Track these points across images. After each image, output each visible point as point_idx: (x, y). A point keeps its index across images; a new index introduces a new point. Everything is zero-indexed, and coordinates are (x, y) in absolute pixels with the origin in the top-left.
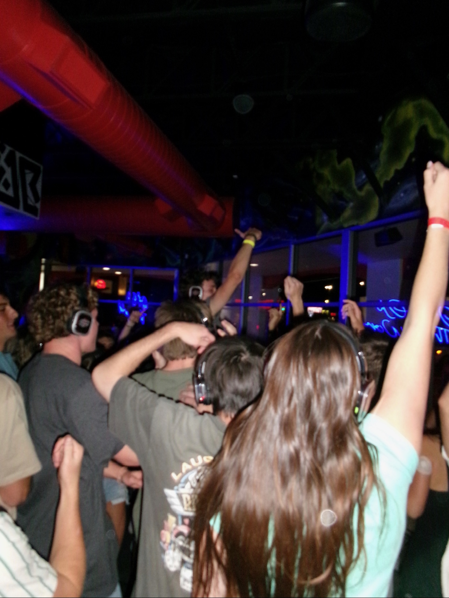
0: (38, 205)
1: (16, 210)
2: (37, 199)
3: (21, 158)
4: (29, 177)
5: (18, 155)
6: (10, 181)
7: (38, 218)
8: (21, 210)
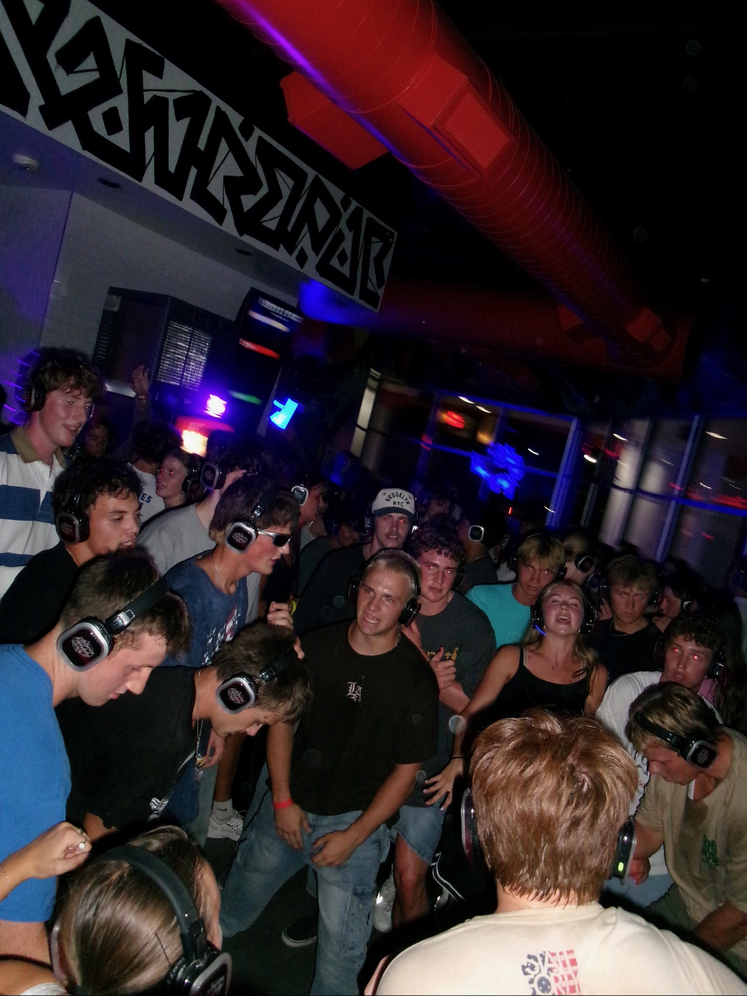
0: (381, 292)
1: (349, 296)
2: (380, 284)
3: (369, 220)
4: (376, 247)
5: (366, 214)
6: (349, 253)
7: (377, 311)
8: (356, 297)
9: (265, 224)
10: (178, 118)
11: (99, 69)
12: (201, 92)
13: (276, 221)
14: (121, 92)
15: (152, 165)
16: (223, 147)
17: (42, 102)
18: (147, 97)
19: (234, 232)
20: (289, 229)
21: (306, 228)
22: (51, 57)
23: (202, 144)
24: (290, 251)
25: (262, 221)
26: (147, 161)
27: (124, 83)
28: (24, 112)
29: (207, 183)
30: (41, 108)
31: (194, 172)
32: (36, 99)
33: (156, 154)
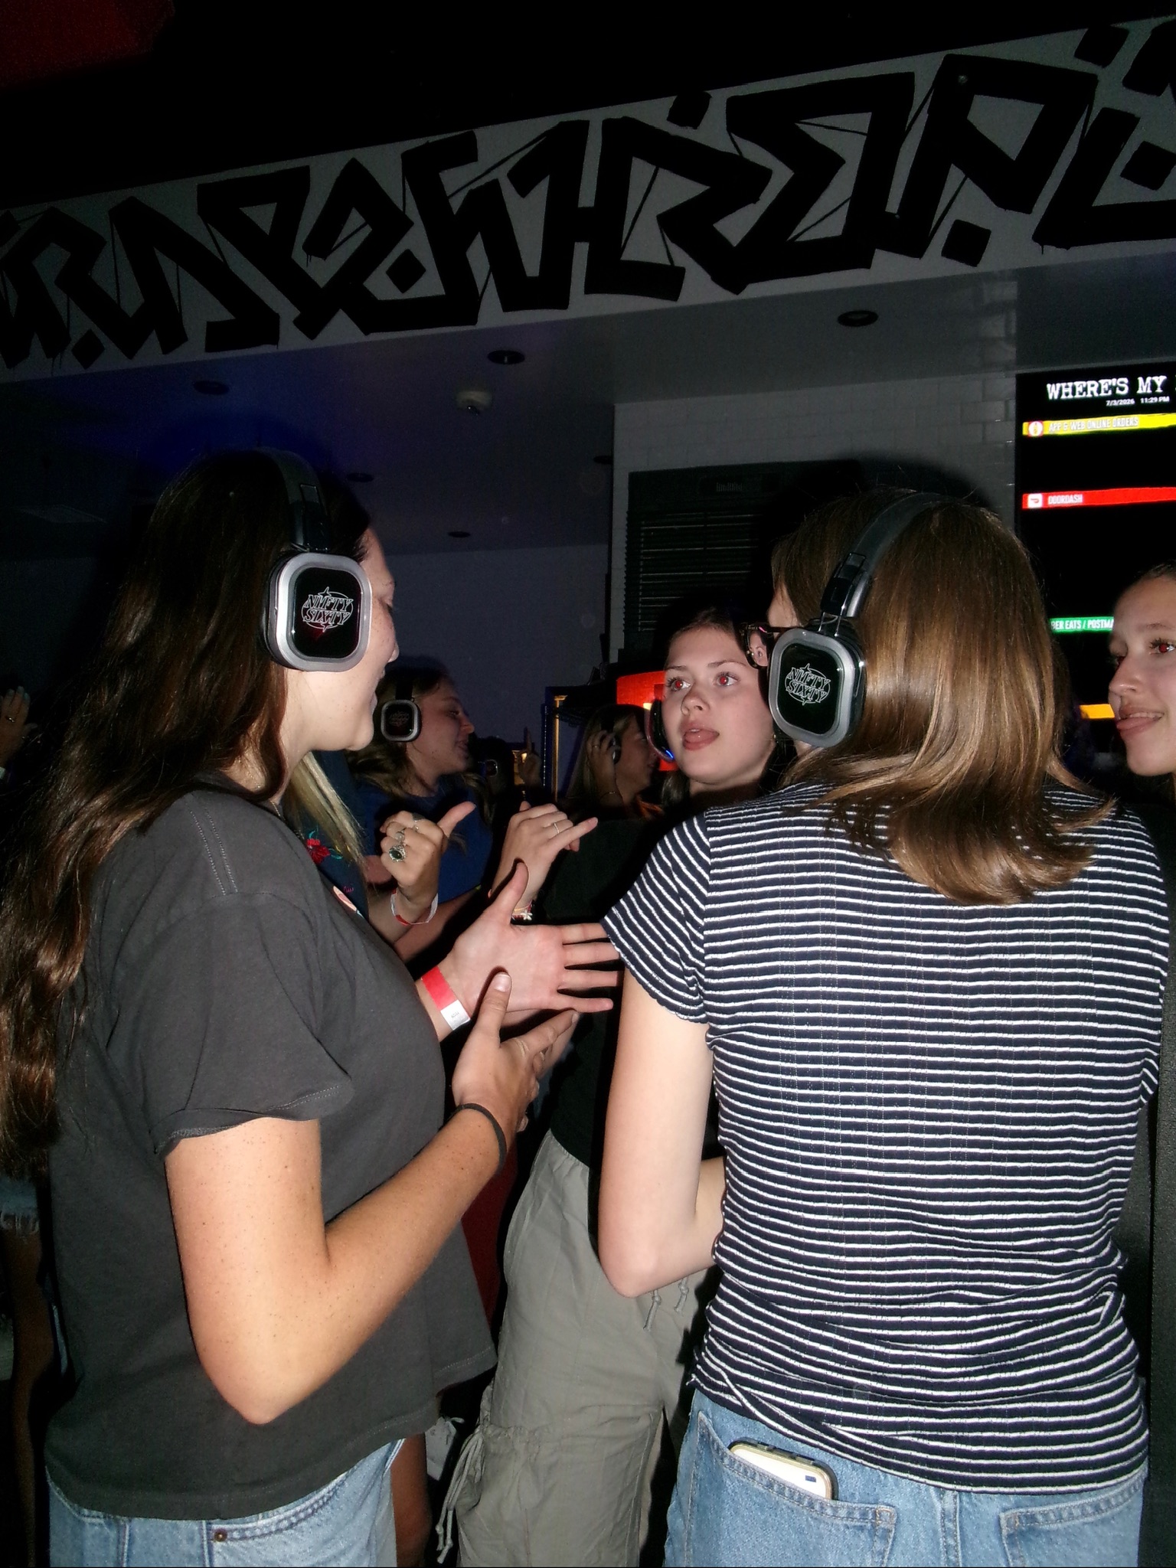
9: (803, 238)
10: (523, 190)
11: (368, 221)
12: (561, 124)
13: (843, 213)
14: (409, 224)
15: (492, 289)
16: (640, 170)
17: (296, 313)
18: (456, 204)
19: (721, 295)
20: (893, 205)
21: (955, 174)
22: (299, 255)
23: (587, 197)
24: (915, 248)
25: (794, 234)
26: (480, 285)
27: (412, 212)
28: (274, 340)
29: (621, 250)
30: (298, 322)
31: (581, 252)
32: (286, 311)
33: (495, 269)
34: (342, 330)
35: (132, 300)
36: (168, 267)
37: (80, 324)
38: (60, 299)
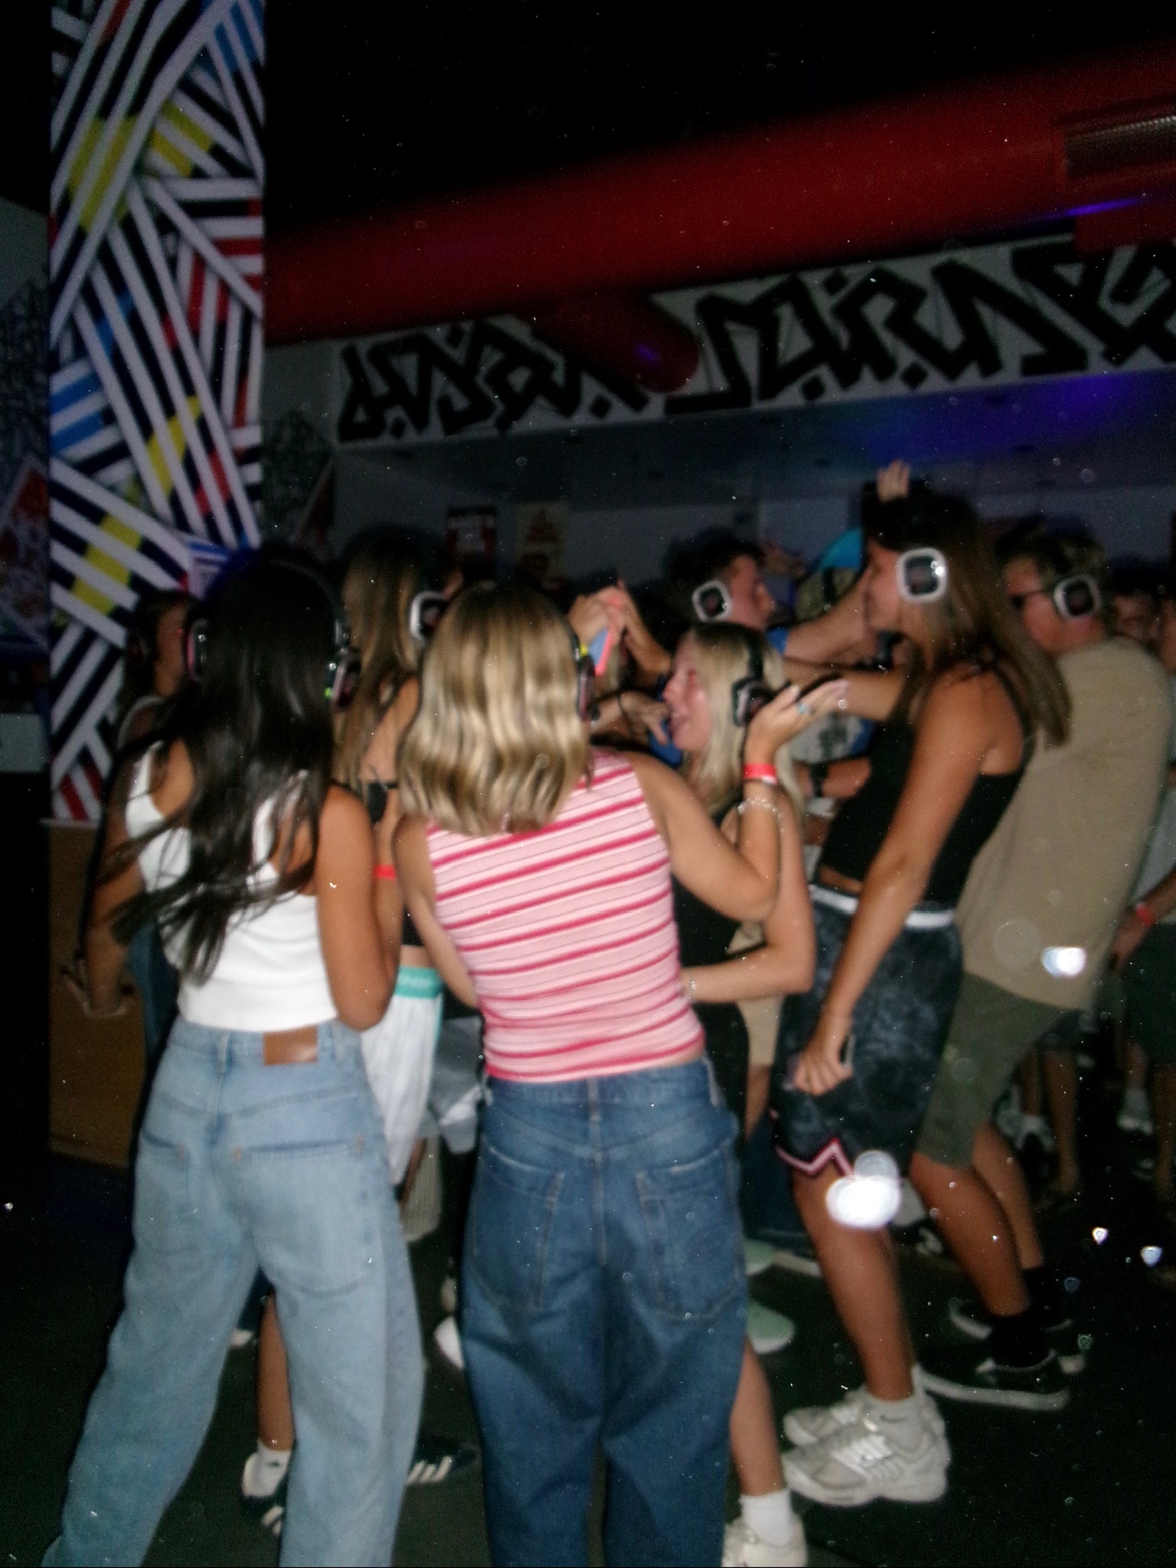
11: (1168, 276)
17: (1102, 347)
22: (1105, 303)
28: (1083, 368)
30: (1103, 354)
32: (1093, 346)
34: (1144, 360)
35: (952, 337)
36: (986, 313)
37: (905, 357)
38: (887, 339)
